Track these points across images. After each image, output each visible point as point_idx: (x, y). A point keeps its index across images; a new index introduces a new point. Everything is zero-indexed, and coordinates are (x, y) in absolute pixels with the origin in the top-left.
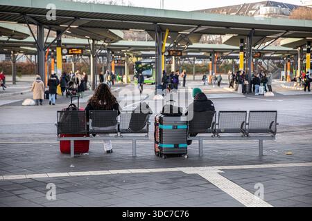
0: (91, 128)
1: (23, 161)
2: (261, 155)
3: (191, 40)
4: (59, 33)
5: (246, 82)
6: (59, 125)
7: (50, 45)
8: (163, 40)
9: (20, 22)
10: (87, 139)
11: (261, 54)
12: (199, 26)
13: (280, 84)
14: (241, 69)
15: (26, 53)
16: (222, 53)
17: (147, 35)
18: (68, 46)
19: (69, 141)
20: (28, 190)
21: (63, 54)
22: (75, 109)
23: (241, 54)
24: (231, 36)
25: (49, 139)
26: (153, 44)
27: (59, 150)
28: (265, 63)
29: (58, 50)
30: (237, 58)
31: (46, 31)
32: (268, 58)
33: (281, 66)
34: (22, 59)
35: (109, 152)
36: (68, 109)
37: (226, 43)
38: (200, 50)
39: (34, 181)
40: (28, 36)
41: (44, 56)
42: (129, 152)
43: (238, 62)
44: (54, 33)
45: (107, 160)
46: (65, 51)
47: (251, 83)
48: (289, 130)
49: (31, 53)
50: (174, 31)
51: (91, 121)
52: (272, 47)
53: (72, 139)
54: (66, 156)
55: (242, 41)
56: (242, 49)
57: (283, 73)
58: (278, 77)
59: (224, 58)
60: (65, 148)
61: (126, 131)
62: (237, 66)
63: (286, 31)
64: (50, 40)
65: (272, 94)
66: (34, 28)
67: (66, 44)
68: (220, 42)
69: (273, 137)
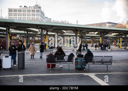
0: (56, 60)
1: (36, 70)
2: (107, 70)
3: (86, 33)
4: (47, 31)
5: (103, 46)
6: (47, 59)
7: (45, 35)
8: (77, 33)
9: (36, 28)
10: (55, 64)
11: (107, 38)
12: (88, 29)
13: (113, 47)
14: (101, 42)
15: (38, 37)
16: (95, 37)
17: (73, 32)
18: (50, 35)
19: (50, 64)
20: (38, 79)
21: (48, 37)
22: (52, 55)
23: (101, 38)
24: (97, 32)
25: (44, 63)
26: (74, 34)
27: (47, 67)
28: (108, 40)
29: (47, 36)
30: (100, 39)
31: (44, 31)
32: (109, 39)
33: (113, 41)
34: (37, 39)
35: (61, 68)
36: (50, 55)
37: (96, 34)
38: (88, 36)
39: (40, 76)
40: (38, 32)
41: (43, 38)
42: (67, 68)
43: (100, 40)
44: (46, 31)
45: (61, 70)
46: (49, 37)
47: (104, 47)
48: (116, 61)
49: (39, 37)
50: (81, 31)
51: (56, 58)
52: (110, 36)
53: (51, 64)
54: (49, 69)
55: (101, 34)
56: (101, 36)
57: (113, 44)
58: (112, 45)
59: (96, 39)
60: (48, 66)
61: (66, 62)
62: (99, 41)
63: (114, 31)
64: (45, 33)
65: (110, 50)
66: (40, 30)
67: (49, 34)
68: (94, 34)
69: (111, 64)
